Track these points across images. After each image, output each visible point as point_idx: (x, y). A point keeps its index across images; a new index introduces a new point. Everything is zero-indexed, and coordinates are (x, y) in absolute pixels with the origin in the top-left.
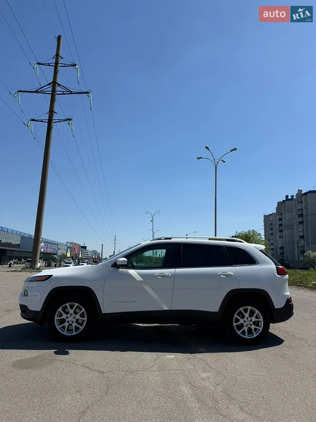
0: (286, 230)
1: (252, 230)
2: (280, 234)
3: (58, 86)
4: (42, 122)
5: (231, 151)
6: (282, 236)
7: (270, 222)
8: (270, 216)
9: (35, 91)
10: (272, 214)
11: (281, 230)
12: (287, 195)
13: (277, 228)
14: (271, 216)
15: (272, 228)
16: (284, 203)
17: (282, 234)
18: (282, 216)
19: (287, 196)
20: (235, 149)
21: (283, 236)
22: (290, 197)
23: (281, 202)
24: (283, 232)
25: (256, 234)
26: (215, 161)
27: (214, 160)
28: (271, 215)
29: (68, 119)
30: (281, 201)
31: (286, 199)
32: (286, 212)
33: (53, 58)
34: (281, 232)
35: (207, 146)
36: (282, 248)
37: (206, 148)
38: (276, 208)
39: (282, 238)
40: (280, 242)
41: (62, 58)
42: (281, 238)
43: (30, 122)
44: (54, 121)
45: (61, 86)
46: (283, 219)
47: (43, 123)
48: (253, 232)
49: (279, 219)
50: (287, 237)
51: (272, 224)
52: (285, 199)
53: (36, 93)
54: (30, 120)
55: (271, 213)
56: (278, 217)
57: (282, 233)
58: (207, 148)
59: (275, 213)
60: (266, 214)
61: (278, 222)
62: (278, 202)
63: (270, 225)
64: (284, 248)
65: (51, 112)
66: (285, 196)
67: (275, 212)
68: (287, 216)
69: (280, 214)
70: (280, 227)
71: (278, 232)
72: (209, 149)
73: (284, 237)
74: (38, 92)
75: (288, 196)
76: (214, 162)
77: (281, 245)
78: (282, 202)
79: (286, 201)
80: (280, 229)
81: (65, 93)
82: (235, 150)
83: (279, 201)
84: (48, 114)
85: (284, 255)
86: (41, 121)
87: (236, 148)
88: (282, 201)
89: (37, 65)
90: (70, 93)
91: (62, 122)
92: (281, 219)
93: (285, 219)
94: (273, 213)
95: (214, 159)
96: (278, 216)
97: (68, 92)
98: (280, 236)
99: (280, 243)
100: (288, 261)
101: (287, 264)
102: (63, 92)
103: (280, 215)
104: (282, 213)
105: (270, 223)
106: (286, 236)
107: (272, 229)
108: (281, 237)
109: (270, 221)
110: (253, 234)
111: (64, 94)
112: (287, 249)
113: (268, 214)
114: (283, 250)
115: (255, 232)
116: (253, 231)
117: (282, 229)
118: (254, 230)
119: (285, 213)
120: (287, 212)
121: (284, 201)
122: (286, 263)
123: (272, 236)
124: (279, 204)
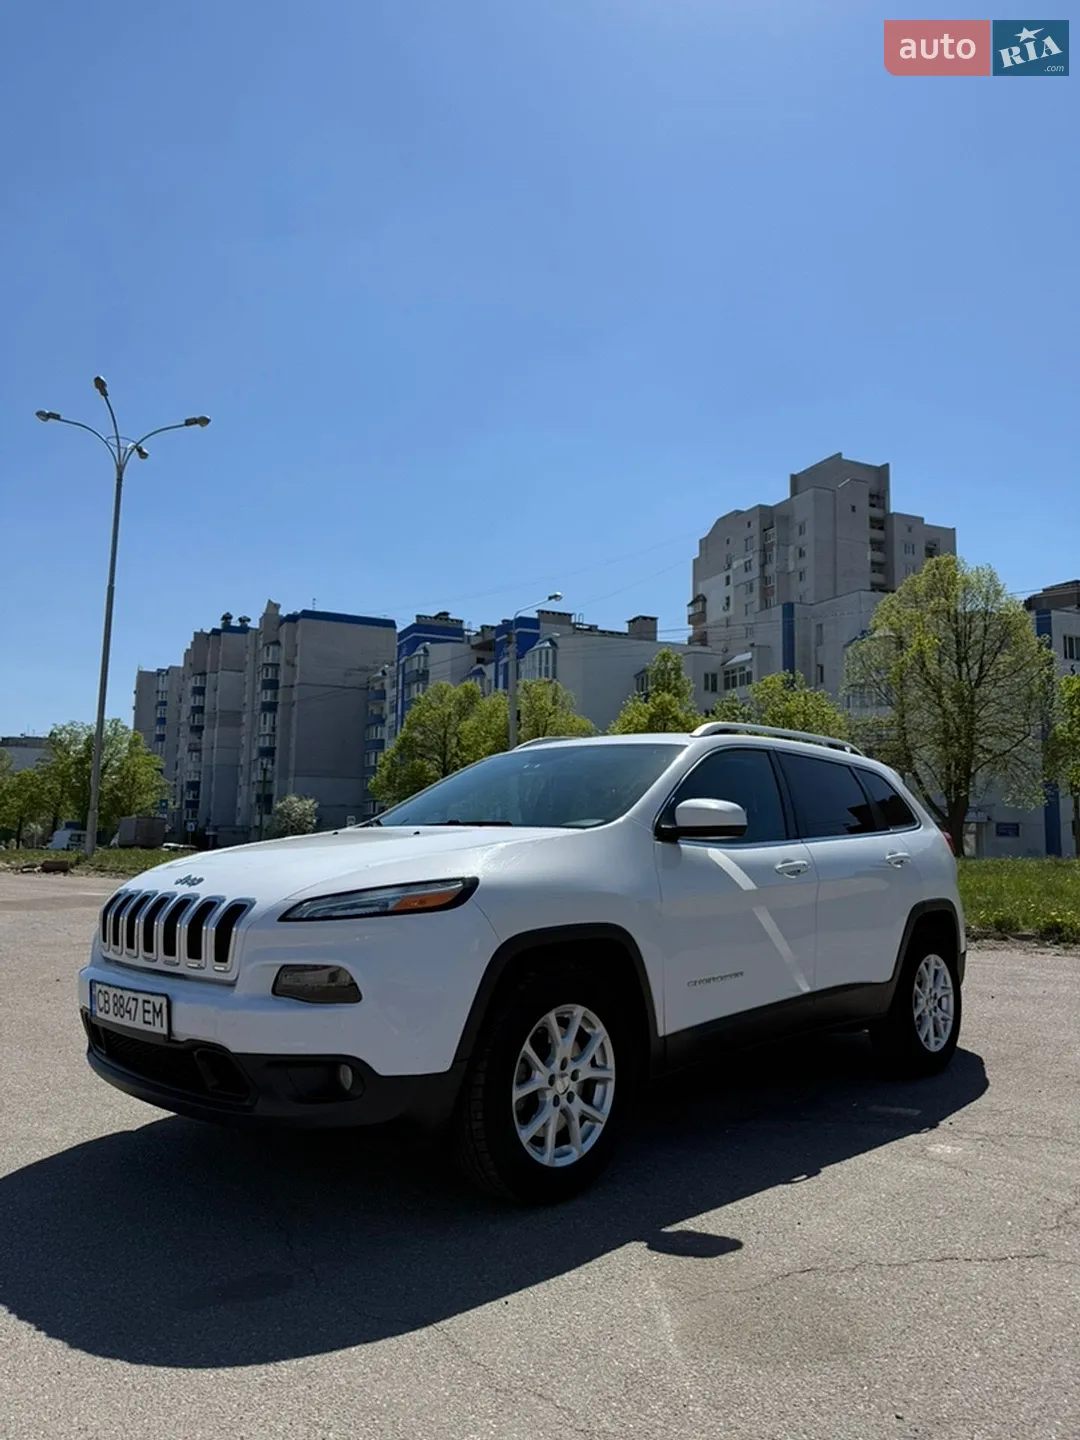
0: (214, 727)
1: (113, 721)
2: (194, 738)
5: (189, 423)
6: (198, 747)
7: (160, 694)
8: (161, 678)
10: (167, 672)
11: (197, 727)
12: (228, 614)
13: (183, 719)
14: (165, 678)
15: (164, 719)
16: (216, 637)
17: (198, 741)
18: (205, 679)
19: (227, 618)
20: (204, 421)
21: (203, 746)
22: (235, 622)
23: (206, 634)
24: (204, 732)
25: (123, 734)
26: (119, 447)
27: (114, 441)
28: (164, 673)
30: (205, 631)
31: (223, 625)
32: (220, 667)
34: (197, 731)
35: (102, 378)
36: (194, 786)
37: (97, 386)
38: (185, 651)
39: (197, 754)
40: (191, 767)
42: (194, 754)
46: (206, 691)
48: (114, 725)
49: (194, 688)
50: (215, 750)
51: (164, 703)
52: (219, 625)
55: (166, 668)
56: (191, 683)
57: (200, 738)
58: (100, 384)
59: (179, 668)
60: (145, 669)
61: (191, 701)
62: (196, 633)
63: (156, 708)
64: (202, 785)
66: (221, 617)
67: (181, 663)
68: (222, 682)
69: (199, 674)
70: (196, 716)
71: (185, 730)
72: (109, 392)
73: (203, 752)
75: (231, 618)
76: (115, 450)
77: (193, 774)
78: (209, 635)
79: (223, 634)
80: (194, 721)
82: (202, 426)
83: (199, 631)
85: (197, 807)
87: (208, 417)
88: (208, 631)
92: (199, 691)
93: (216, 690)
94: (171, 667)
95: (117, 437)
96: (193, 679)
98: (193, 747)
99: (189, 770)
100: (216, 829)
101: (211, 839)
103: (199, 677)
104: (208, 670)
105: (160, 699)
106: (213, 748)
107: (162, 721)
108: (195, 751)
109: (158, 692)
110: (115, 734)
112: (213, 789)
113: (155, 670)
114: (198, 793)
115: (123, 727)
116: (116, 724)
117: (200, 724)
118: (119, 720)
119: (216, 672)
120: (223, 669)
121: (215, 632)
122: (207, 833)
123: (160, 743)
124: (199, 637)
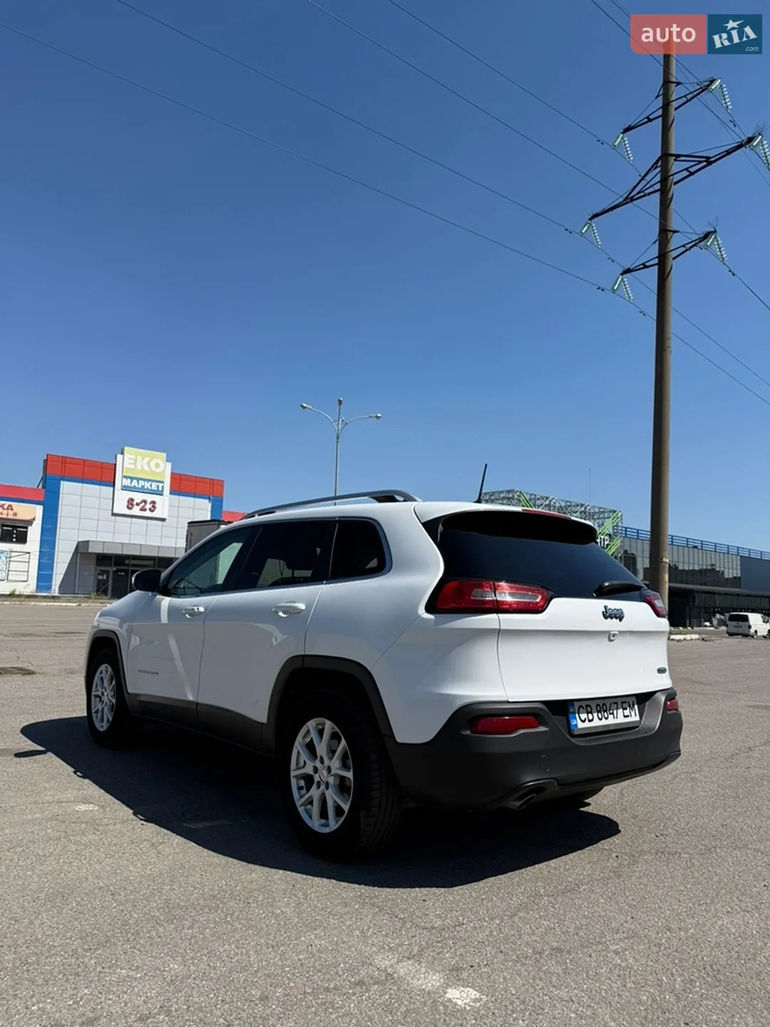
3: (675, 160)
4: (646, 269)
9: (624, 200)
29: (706, 235)
33: (657, 97)
41: (678, 84)
43: (620, 279)
44: (674, 254)
45: (682, 158)
47: (650, 268)
53: (627, 203)
54: (622, 274)
65: (665, 233)
74: (632, 200)
81: (692, 170)
84: (657, 243)
86: (642, 266)
89: (621, 135)
90: (705, 163)
91: (692, 250)
97: (700, 162)
102: (687, 169)
111: (692, 174)
